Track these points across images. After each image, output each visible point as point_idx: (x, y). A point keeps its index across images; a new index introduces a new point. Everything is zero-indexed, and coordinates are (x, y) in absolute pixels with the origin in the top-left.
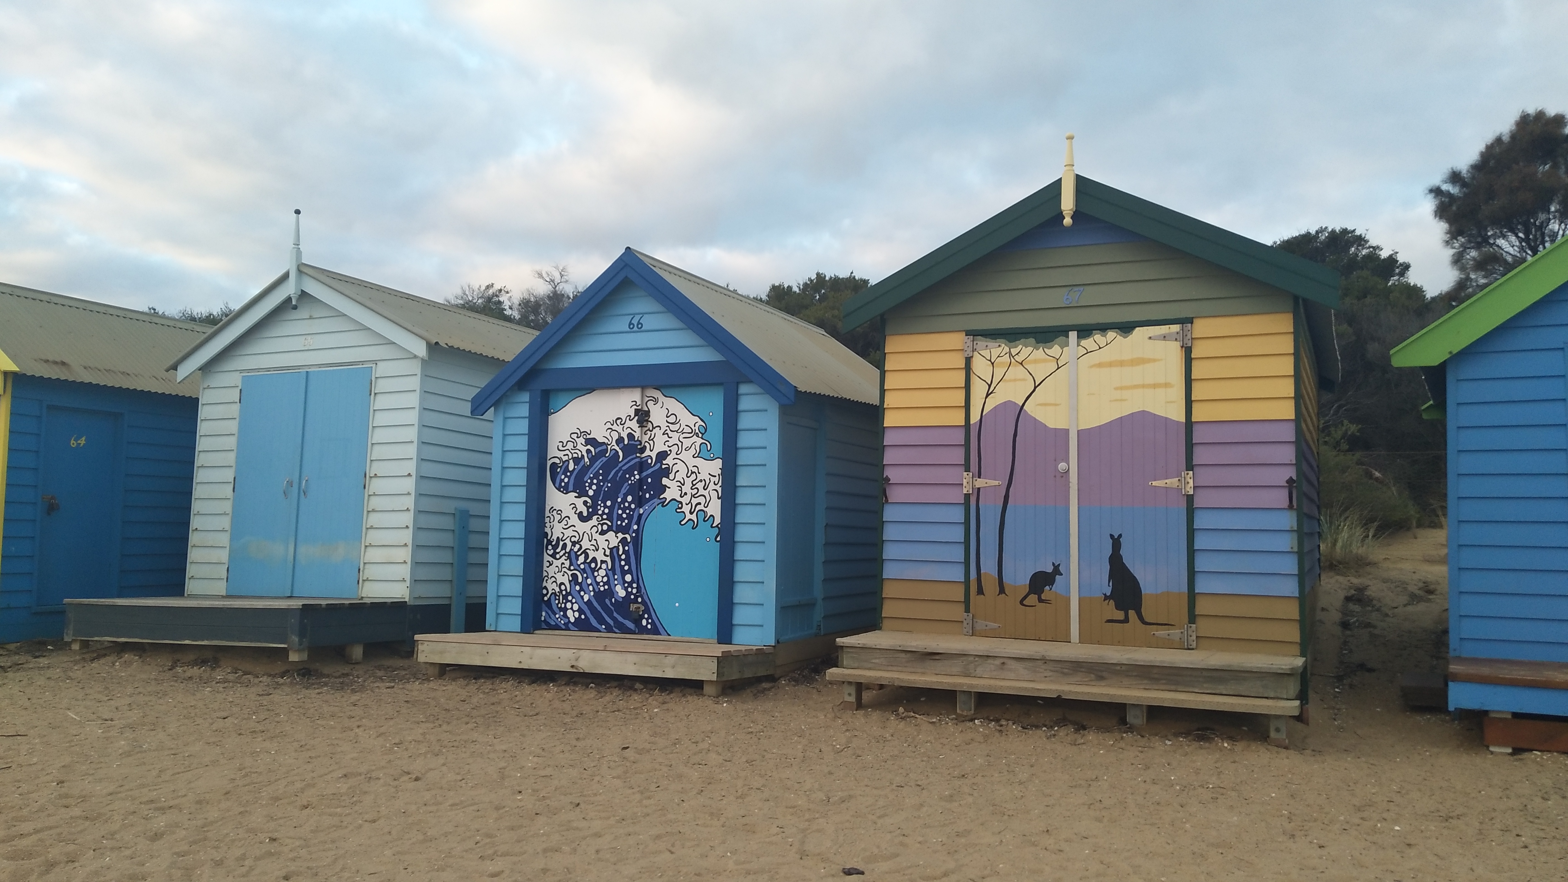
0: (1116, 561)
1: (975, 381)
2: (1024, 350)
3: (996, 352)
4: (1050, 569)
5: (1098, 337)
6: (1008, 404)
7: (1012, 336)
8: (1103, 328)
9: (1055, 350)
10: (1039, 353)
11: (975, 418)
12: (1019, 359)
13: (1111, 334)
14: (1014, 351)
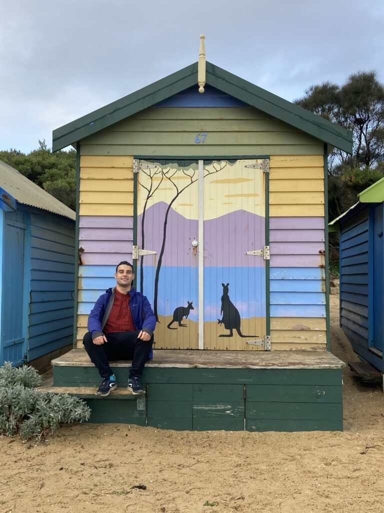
0: (225, 299)
1: (140, 187)
2: (171, 170)
3: (153, 170)
5: (215, 164)
6: (161, 204)
7: (164, 160)
8: (219, 159)
9: (190, 171)
10: (180, 173)
11: (140, 212)
12: (168, 175)
13: (223, 163)
14: (165, 171)
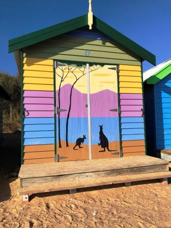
0: (101, 133)
1: (57, 76)
2: (73, 68)
3: (64, 67)
4: (82, 137)
6: (68, 85)
7: (70, 63)
9: (82, 69)
10: (77, 69)
11: (57, 89)
12: (72, 70)
13: (98, 66)
14: (70, 68)
